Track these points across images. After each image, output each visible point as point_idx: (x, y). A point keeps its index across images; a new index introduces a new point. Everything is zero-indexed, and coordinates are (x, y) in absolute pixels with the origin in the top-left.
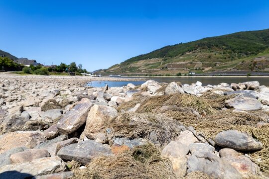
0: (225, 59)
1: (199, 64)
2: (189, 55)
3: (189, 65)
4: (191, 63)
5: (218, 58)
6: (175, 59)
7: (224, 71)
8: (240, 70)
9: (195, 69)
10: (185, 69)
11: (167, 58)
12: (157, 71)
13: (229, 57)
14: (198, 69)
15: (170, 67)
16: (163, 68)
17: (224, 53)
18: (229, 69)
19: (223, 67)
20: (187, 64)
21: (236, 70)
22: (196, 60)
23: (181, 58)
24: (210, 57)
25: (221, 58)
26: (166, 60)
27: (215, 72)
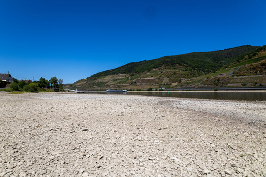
0: (188, 75)
1: (166, 80)
2: (155, 71)
3: (157, 80)
4: (159, 79)
5: (182, 75)
6: (142, 75)
7: (192, 86)
8: (206, 86)
9: (163, 84)
10: (154, 84)
11: (134, 74)
12: (127, 86)
13: (191, 74)
14: (166, 84)
15: (139, 82)
16: (132, 83)
17: (186, 70)
18: (196, 84)
19: (190, 83)
20: (155, 79)
21: (203, 85)
22: (163, 76)
23: (148, 73)
24: (175, 73)
25: (185, 75)
26: (134, 75)
27: (184, 87)
